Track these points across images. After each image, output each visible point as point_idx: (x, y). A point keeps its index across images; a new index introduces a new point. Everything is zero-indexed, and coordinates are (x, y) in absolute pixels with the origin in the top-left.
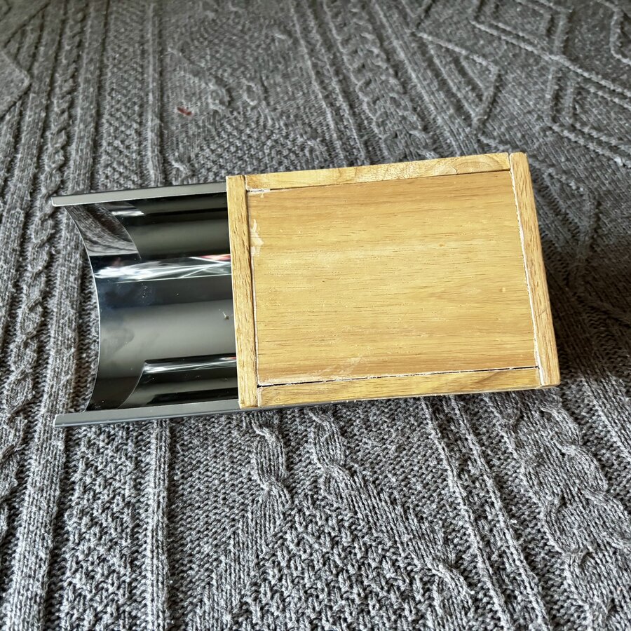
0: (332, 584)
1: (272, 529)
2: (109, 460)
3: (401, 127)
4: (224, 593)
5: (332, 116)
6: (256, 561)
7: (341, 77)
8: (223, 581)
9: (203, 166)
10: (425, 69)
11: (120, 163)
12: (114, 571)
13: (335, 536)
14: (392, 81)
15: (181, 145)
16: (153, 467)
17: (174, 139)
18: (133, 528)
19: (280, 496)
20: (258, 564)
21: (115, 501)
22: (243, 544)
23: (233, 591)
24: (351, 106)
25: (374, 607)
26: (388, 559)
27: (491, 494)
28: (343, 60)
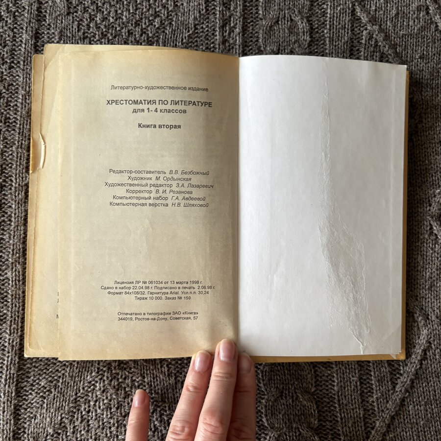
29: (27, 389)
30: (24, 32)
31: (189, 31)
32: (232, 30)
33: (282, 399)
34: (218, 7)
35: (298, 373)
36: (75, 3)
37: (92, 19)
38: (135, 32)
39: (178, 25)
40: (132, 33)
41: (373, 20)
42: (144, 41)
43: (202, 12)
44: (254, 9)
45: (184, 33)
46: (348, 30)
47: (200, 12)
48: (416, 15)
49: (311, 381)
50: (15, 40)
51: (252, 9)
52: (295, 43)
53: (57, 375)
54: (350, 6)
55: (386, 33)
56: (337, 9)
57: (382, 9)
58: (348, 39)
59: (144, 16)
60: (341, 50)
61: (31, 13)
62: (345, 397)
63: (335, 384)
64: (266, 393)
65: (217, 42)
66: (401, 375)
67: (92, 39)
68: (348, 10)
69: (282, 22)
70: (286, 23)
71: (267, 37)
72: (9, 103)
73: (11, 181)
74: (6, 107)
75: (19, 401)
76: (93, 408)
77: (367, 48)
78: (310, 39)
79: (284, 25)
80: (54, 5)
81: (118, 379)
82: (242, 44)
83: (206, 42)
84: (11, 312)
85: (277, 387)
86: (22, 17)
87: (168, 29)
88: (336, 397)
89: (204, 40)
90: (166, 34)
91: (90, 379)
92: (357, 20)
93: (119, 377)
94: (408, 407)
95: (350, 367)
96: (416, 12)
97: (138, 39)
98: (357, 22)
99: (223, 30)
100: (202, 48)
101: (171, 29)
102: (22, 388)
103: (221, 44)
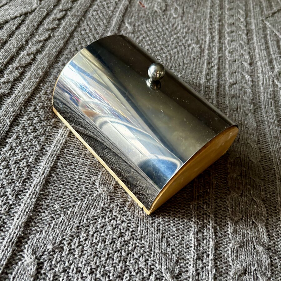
0: (111, 255)
1: (93, 213)
2: (29, 140)
3: (239, 58)
4: (54, 233)
5: (209, 39)
6: (78, 225)
7: (221, 24)
8: (57, 227)
9: (139, 31)
10: (261, 38)
11: (101, 12)
12: (6, 195)
13: (123, 233)
14: (244, 36)
15: (133, 18)
16: (49, 154)
17: (132, 14)
18: (25, 179)
19: (105, 199)
20: (78, 227)
21: (23, 161)
22: (76, 213)
23: (60, 234)
24: (220, 38)
25: (126, 278)
26: (144, 257)
27: (210, 250)
28: (225, 17)
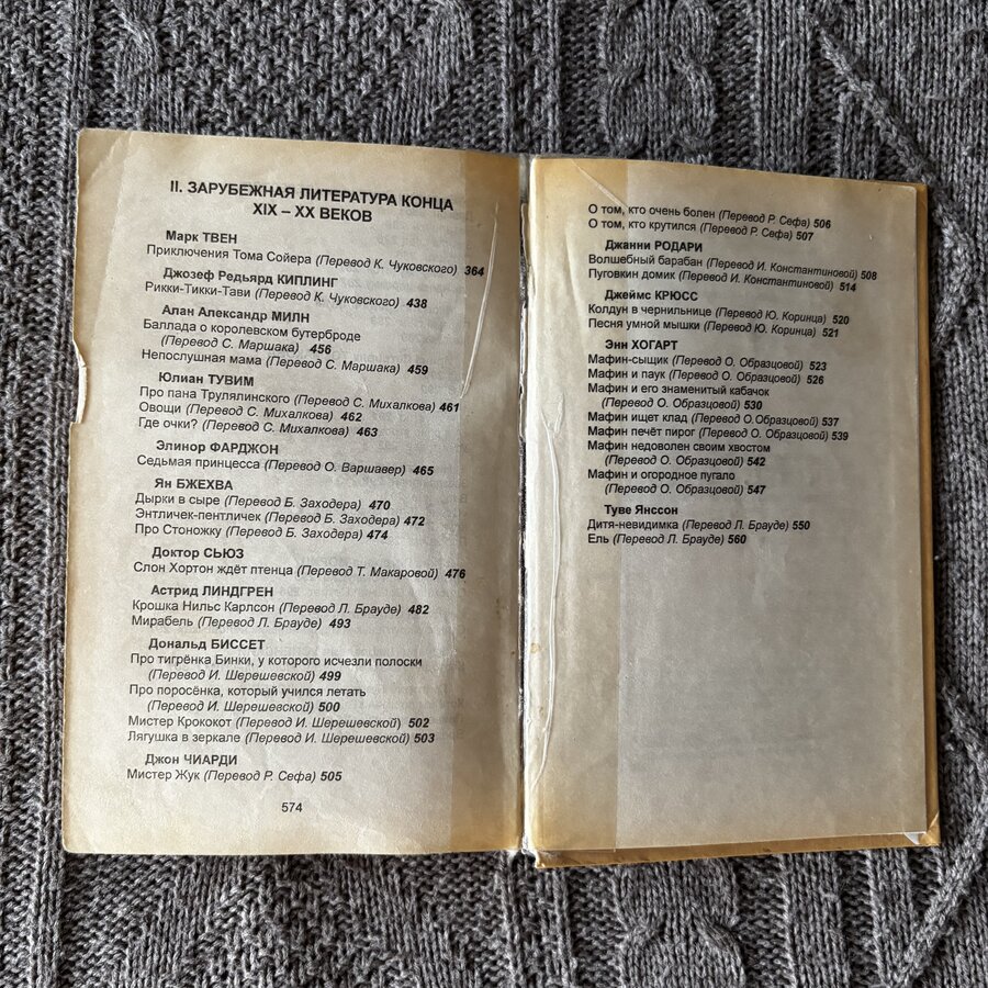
29: (87, 925)
30: (64, 113)
31: (437, 103)
32: (536, 98)
33: (663, 941)
34: (504, 46)
35: (700, 883)
36: (178, 44)
37: (216, 80)
38: (315, 108)
39: (414, 88)
40: (308, 110)
41: (862, 69)
42: (336, 127)
43: (467, 59)
44: (585, 47)
45: (426, 108)
46: (804, 91)
47: (462, 58)
48: (961, 54)
49: (728, 902)
50: (44, 133)
51: (581, 49)
52: (682, 126)
53: (151, 894)
54: (808, 38)
55: (893, 96)
56: (778, 45)
57: (881, 43)
58: (804, 113)
59: (334, 70)
60: (789, 138)
61: (78, 68)
62: (808, 936)
63: (786, 907)
64: (626, 928)
65: (503, 127)
66: (938, 886)
67: (218, 126)
68: (802, 46)
69: (651, 77)
70: (661, 79)
71: (617, 112)
72: (34, 278)
73: (42, 453)
74: (27, 285)
75: (68, 953)
76: (234, 969)
77: (848, 135)
78: (716, 116)
79: (656, 85)
80: (130, 49)
81: (289, 902)
82: (561, 129)
83: (478, 125)
84: (48, 752)
85: (652, 914)
86: (59, 79)
87: (390, 97)
88: (787, 936)
89: (473, 121)
90: (386, 109)
91: (227, 903)
92: (825, 68)
93: (292, 896)
94: (953, 958)
95: (820, 868)
96: (962, 47)
97: (321, 123)
98: (824, 73)
99: (516, 97)
100: (469, 141)
101: (397, 98)
102: (75, 923)
103: (511, 130)
